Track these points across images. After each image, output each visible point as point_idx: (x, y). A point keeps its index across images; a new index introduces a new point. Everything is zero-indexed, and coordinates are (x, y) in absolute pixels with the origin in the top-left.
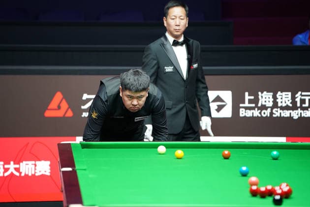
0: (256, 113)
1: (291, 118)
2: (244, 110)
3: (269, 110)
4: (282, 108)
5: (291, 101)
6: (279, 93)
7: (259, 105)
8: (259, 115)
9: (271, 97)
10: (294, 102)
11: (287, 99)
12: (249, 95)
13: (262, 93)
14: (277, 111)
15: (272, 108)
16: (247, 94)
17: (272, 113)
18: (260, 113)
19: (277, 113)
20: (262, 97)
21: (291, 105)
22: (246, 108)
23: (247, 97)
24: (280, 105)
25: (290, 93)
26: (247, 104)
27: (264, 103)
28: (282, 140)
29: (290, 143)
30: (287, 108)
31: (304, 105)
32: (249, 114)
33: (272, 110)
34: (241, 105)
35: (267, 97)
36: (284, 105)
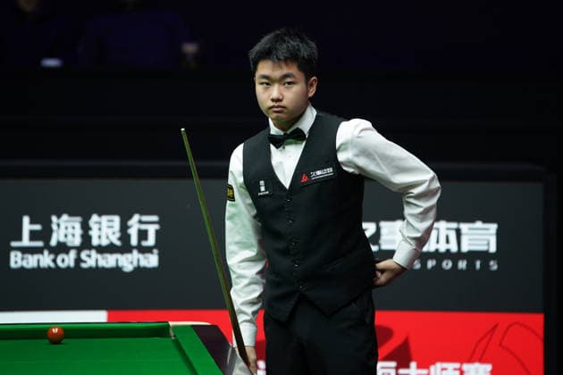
0: (46, 260)
1: (117, 270)
2: (19, 254)
3: (73, 254)
4: (101, 250)
5: (118, 235)
6: (95, 218)
7: (53, 242)
8: (52, 265)
9: (78, 226)
10: (125, 236)
11: (110, 231)
12: (32, 222)
13: (59, 217)
14: (89, 256)
15: (79, 249)
16: (26, 220)
17: (78, 260)
18: (54, 261)
19: (91, 260)
20: (59, 225)
21: (118, 243)
22: (25, 250)
23: (27, 226)
24: (95, 242)
25: (117, 218)
26: (26, 241)
27: (62, 239)
28: (99, 317)
30: (111, 249)
31: (144, 244)
32: (31, 262)
33: (78, 254)
34: (14, 244)
35: (69, 225)
36: (105, 242)
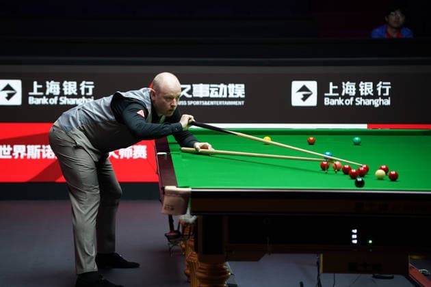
0: (340, 102)
1: (372, 106)
2: (328, 99)
3: (352, 99)
4: (364, 97)
5: (372, 91)
6: (362, 83)
7: (343, 94)
8: (343, 104)
9: (354, 87)
10: (375, 91)
11: (369, 89)
12: (333, 85)
13: (345, 83)
14: (359, 100)
15: (355, 97)
16: (331, 84)
17: (354, 102)
18: (344, 102)
19: (359, 102)
20: (345, 87)
21: (372, 94)
22: (331, 97)
23: (332, 87)
24: (362, 94)
25: (371, 83)
26: (331, 94)
27: (347, 93)
28: (364, 127)
29: (371, 130)
30: (369, 97)
31: (384, 94)
32: (333, 102)
33: (354, 99)
34: (326, 94)
35: (350, 86)
36: (366, 94)
